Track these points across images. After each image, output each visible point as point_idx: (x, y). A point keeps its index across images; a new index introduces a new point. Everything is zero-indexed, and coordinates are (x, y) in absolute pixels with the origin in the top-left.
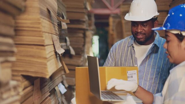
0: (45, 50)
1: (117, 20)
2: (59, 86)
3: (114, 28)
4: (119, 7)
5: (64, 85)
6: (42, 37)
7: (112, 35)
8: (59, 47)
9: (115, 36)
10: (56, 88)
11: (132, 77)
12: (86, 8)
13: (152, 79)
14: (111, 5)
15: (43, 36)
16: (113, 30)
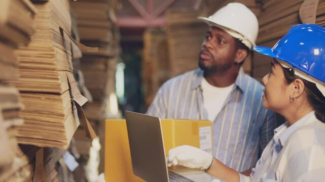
0: (61, 100)
1: (159, 38)
2: (65, 157)
4: (162, 14)
5: (72, 154)
6: (57, 79)
8: (78, 94)
10: (61, 161)
12: (109, 19)
13: (233, 146)
15: (59, 77)
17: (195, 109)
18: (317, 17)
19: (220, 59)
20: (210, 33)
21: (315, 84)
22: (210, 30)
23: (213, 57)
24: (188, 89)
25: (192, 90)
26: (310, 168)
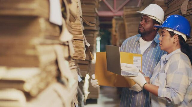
1: (120, 22)
3: (117, 29)
7: (115, 36)
9: (118, 37)
11: (137, 61)
12: (96, 13)
14: (114, 8)
16: (116, 31)
17: (136, 50)
18: (187, 11)
19: (147, 29)
20: (142, 18)
21: (182, 36)
22: (142, 16)
23: (144, 28)
24: (134, 42)
25: (135, 42)
26: (178, 68)
